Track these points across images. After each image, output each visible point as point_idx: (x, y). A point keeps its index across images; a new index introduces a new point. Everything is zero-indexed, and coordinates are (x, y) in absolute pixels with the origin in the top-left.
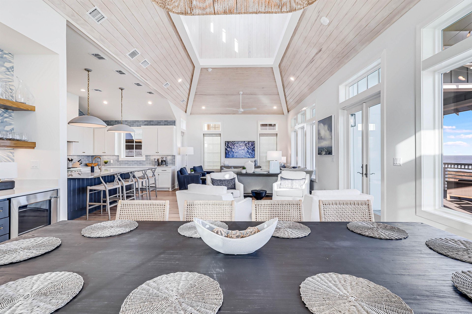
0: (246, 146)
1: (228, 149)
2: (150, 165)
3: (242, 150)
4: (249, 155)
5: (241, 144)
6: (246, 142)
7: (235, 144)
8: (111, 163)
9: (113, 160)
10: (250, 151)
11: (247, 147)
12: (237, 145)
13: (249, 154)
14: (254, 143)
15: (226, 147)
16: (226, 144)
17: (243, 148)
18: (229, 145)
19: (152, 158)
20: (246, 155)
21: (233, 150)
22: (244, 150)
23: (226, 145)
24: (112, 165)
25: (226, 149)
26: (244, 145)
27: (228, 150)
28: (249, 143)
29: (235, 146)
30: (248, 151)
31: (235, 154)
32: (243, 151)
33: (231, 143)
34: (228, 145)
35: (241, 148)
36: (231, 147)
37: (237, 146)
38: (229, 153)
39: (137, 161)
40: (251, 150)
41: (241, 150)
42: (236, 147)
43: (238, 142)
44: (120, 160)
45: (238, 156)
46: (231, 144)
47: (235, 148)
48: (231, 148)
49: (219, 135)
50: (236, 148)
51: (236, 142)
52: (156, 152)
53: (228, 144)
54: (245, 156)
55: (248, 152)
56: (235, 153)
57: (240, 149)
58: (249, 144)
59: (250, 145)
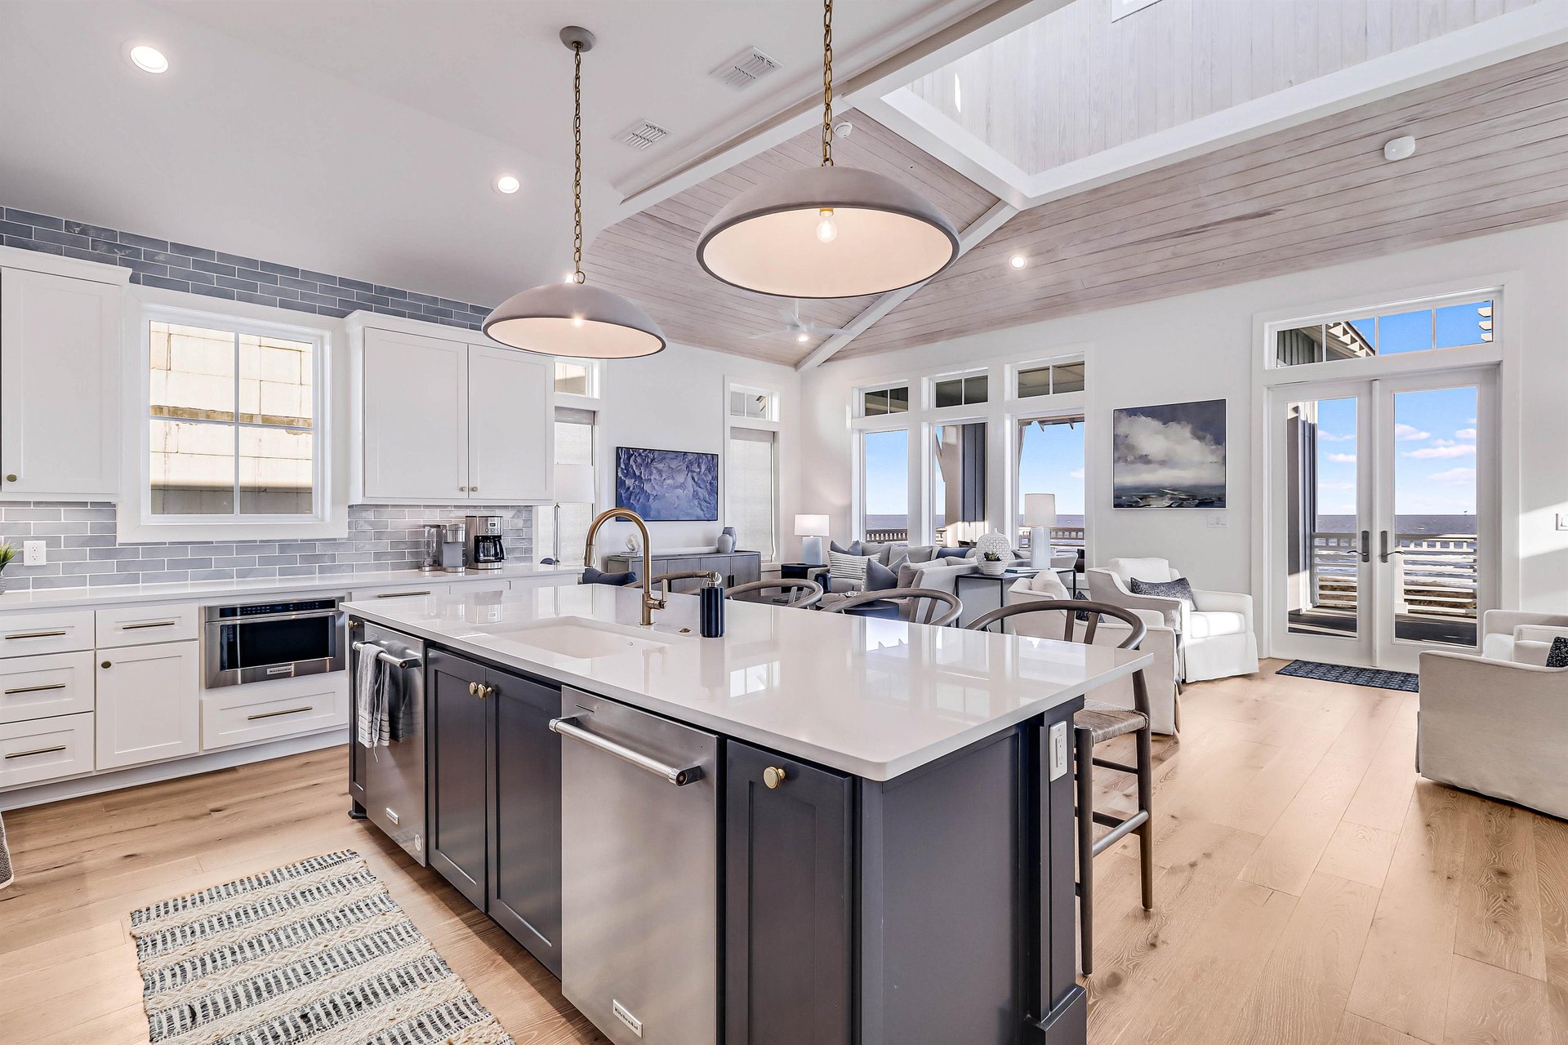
0: (690, 474)
1: (629, 482)
2: (379, 568)
3: (677, 487)
4: (699, 510)
5: (674, 464)
6: (691, 457)
7: (652, 461)
8: (27, 562)
9: (52, 542)
10: (702, 493)
11: (693, 479)
12: (660, 466)
13: (700, 505)
14: (715, 461)
15: (620, 475)
16: (622, 460)
17: (680, 478)
18: (632, 467)
19: (405, 522)
20: (691, 508)
21: (647, 487)
22: (682, 486)
23: (618, 465)
24: (38, 584)
25: (619, 483)
26: (684, 467)
27: (629, 488)
28: (701, 461)
29: (654, 471)
30: (697, 494)
31: (654, 505)
32: (679, 491)
33: (640, 455)
34: (627, 465)
35: (673, 478)
36: (638, 473)
37: (660, 472)
38: (633, 497)
39: (285, 546)
40: (707, 490)
41: (672, 487)
42: (655, 476)
43: (664, 455)
44: (123, 536)
45: (663, 515)
46: (639, 460)
47: (652, 478)
48: (640, 477)
49: (585, 415)
50: (657, 477)
51: (656, 454)
52: (462, 489)
53: (629, 459)
54: (687, 514)
55: (695, 495)
56: (652, 497)
57: (670, 482)
58: (699, 467)
59: (703, 468)
